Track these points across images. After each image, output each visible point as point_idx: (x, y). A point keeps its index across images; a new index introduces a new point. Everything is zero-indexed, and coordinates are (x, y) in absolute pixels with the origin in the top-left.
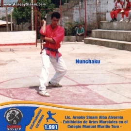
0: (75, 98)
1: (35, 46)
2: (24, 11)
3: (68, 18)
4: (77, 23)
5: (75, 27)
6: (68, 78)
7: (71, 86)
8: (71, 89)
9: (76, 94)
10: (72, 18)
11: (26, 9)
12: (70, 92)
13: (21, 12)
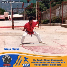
0: (61, 51)
1: (38, 28)
2: (31, 11)
3: (53, 14)
4: (58, 17)
5: (57, 19)
6: (56, 43)
7: (58, 46)
8: (58, 47)
9: (61, 50)
10: (55, 15)
11: (32, 10)
12: (58, 49)
13: (30, 11)
